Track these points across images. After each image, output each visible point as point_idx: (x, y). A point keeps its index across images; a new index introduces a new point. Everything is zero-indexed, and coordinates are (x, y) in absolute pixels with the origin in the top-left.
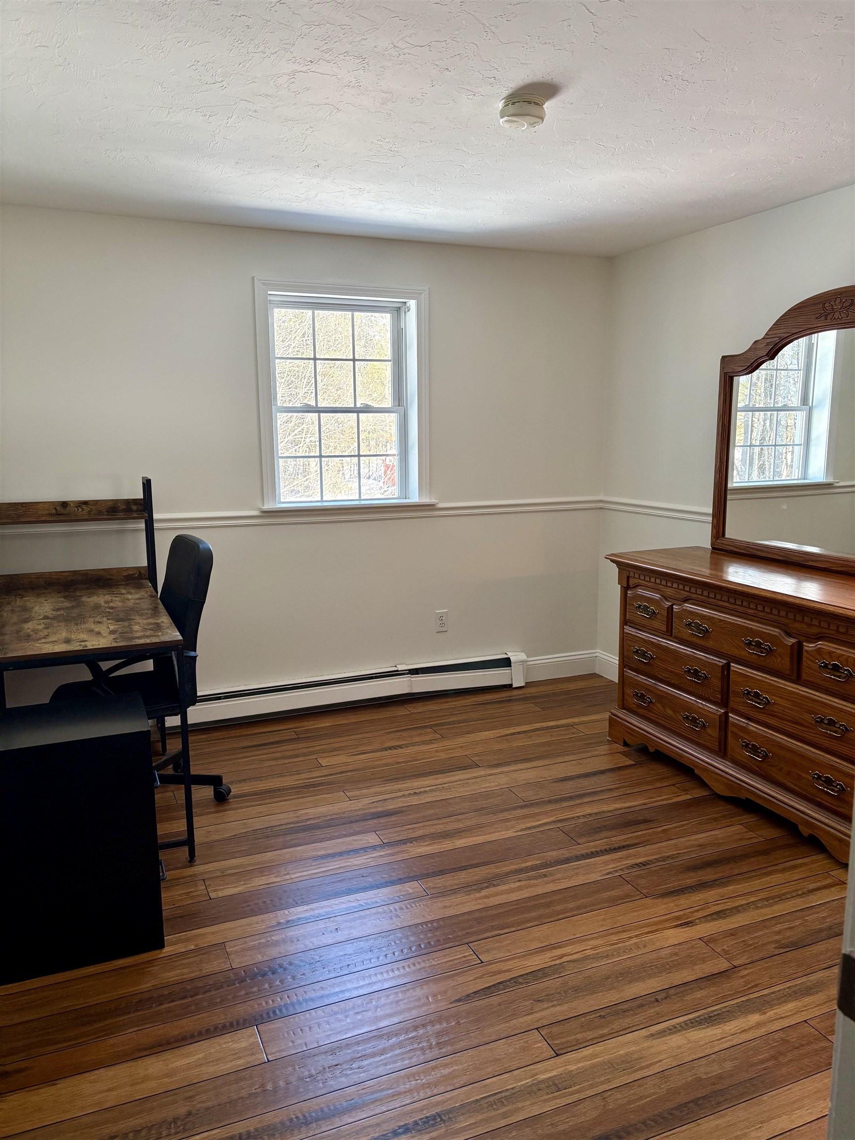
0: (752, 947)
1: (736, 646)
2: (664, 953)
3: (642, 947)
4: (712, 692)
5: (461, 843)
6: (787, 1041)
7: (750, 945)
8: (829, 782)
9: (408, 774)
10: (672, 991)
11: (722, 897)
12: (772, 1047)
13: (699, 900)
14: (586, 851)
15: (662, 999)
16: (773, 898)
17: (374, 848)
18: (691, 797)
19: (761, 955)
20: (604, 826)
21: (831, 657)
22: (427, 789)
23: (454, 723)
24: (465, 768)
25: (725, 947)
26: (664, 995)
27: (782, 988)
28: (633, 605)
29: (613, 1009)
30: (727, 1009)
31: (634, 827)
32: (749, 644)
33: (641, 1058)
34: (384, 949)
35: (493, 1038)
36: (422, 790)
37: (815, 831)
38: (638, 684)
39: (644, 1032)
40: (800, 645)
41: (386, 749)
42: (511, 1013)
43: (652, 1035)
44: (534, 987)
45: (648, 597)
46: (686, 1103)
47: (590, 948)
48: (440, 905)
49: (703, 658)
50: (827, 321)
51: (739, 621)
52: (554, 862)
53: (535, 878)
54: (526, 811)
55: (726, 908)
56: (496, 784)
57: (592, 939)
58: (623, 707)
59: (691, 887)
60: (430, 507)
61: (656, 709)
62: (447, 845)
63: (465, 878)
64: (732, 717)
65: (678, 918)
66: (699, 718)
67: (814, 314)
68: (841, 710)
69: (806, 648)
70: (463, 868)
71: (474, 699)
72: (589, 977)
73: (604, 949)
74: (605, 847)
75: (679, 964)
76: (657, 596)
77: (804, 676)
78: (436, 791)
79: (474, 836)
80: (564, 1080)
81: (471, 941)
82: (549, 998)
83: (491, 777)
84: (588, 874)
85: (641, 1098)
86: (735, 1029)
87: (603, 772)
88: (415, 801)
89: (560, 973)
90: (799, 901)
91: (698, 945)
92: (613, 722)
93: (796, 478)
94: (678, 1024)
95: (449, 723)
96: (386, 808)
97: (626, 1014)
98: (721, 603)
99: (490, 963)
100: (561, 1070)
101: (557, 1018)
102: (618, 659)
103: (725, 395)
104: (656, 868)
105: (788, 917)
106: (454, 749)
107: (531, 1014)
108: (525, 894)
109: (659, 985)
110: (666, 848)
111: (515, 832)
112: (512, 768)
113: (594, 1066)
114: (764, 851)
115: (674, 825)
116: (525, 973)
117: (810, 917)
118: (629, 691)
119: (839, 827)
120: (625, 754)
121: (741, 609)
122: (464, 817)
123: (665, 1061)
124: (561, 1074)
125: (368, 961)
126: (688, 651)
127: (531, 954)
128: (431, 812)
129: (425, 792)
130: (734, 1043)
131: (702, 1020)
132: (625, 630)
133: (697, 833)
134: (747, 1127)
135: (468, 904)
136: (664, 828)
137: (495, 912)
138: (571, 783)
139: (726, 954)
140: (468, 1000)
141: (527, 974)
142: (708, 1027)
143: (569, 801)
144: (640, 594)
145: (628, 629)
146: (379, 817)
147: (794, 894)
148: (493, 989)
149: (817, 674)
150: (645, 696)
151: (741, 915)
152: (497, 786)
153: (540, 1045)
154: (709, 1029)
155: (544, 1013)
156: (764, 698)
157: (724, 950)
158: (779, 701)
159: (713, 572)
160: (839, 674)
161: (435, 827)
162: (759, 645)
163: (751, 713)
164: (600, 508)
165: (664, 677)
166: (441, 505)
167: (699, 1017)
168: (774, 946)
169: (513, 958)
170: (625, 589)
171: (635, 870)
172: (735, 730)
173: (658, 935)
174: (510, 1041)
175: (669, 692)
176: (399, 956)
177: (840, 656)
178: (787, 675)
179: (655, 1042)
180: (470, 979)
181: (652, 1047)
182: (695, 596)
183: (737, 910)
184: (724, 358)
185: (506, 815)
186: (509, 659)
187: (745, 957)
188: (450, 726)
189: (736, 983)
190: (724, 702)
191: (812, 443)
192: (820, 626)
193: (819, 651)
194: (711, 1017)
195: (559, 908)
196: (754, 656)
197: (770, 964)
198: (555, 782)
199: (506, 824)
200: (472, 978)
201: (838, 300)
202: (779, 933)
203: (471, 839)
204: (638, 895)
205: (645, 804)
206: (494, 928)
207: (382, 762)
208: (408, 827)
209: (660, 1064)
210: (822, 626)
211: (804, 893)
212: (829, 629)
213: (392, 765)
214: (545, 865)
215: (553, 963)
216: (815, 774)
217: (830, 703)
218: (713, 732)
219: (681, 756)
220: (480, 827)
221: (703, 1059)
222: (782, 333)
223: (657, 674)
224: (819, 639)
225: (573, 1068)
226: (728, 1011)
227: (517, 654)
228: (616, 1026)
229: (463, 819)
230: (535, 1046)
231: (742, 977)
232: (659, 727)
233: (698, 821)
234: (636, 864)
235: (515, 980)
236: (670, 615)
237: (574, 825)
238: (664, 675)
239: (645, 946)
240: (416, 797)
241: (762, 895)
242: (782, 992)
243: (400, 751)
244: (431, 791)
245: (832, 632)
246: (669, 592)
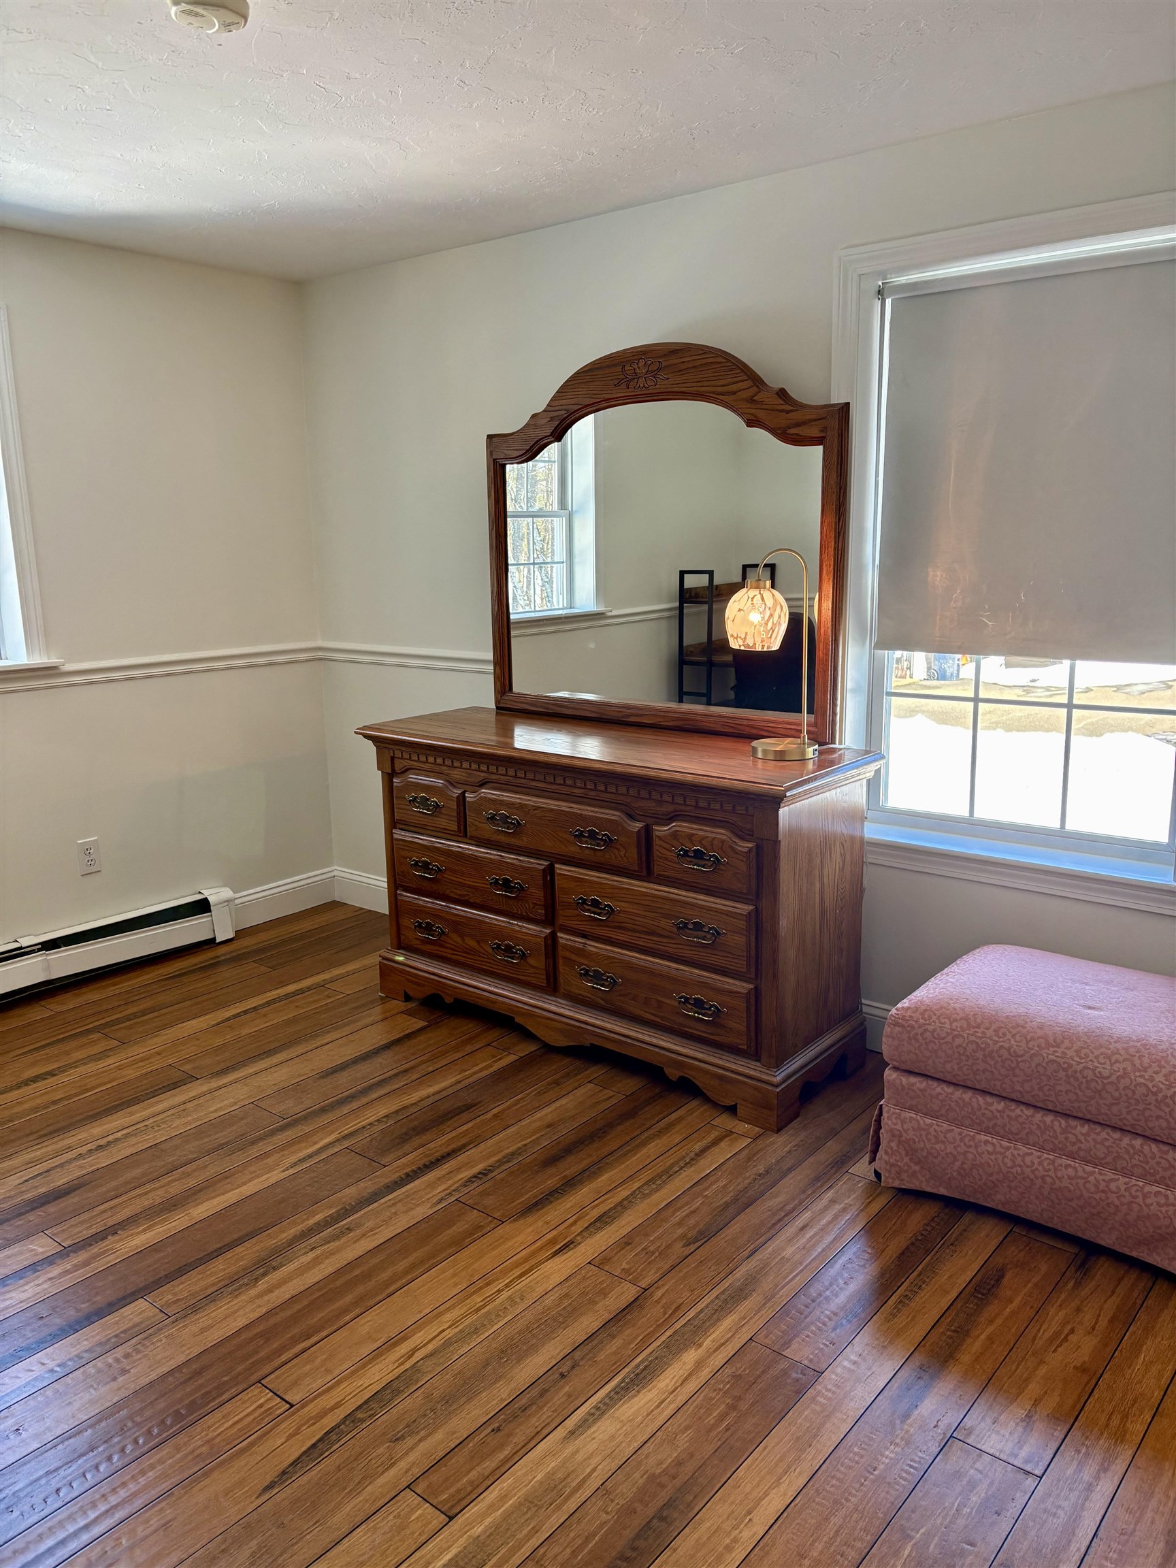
0: (657, 1254)
1: (561, 839)
2: (548, 1301)
3: (518, 1300)
4: (532, 907)
5: (202, 1210)
6: (740, 1376)
7: (653, 1253)
8: (699, 1004)
9: (78, 1118)
10: (577, 1355)
11: (599, 1193)
12: (725, 1393)
13: (572, 1207)
14: (398, 1174)
15: (569, 1372)
16: (659, 1176)
17: (50, 1261)
18: (517, 1058)
19: (670, 1263)
20: (414, 1129)
21: (692, 841)
22: (119, 1135)
23: (135, 1016)
24: (174, 1086)
25: (624, 1265)
26: (569, 1363)
27: (708, 1301)
28: (405, 798)
29: (508, 1412)
30: (654, 1355)
31: (455, 1119)
32: (580, 836)
33: (568, 1475)
34: (116, 1440)
35: (345, 1530)
36: (111, 1138)
37: (686, 1071)
38: (418, 911)
39: (560, 1433)
40: (648, 830)
41: (26, 1083)
42: (360, 1477)
43: (572, 1433)
44: (385, 1419)
45: (425, 785)
46: (648, 1523)
47: (448, 1324)
48: (194, 1328)
49: (514, 862)
50: (630, 390)
51: (563, 806)
52: (357, 1204)
53: (336, 1237)
54: (290, 1134)
55: (607, 1208)
56: (232, 1100)
57: (448, 1309)
58: (400, 946)
59: (556, 1191)
60: (49, 671)
61: (451, 942)
62: (178, 1222)
63: (224, 1269)
64: (562, 938)
65: (553, 1242)
66: (515, 946)
67: (612, 380)
68: (710, 909)
69: (657, 833)
70: (216, 1254)
71: (160, 972)
72: (459, 1373)
73: (469, 1321)
74: (422, 1162)
75: (575, 1309)
76: (439, 782)
77: (657, 870)
78: (135, 1135)
79: (219, 1195)
80: (470, 1556)
81: (264, 1375)
82: (412, 1428)
83: (221, 1091)
84: (411, 1209)
85: (587, 1539)
86: (673, 1383)
87: (387, 1047)
88: (103, 1159)
89: (417, 1382)
90: (689, 1171)
91: (590, 1274)
92: (387, 970)
93: (561, 606)
94: (600, 1402)
95: (128, 1018)
96: (52, 1186)
97: (529, 1412)
98: (534, 784)
99: (304, 1403)
100: (462, 1541)
101: (433, 1457)
102: (386, 880)
103: (497, 492)
104: (503, 1175)
105: (686, 1199)
106: (148, 1059)
107: (393, 1465)
108: (328, 1267)
109: (558, 1350)
110: (504, 1142)
111: (284, 1171)
112: (250, 1070)
113: (507, 1516)
114: (628, 1113)
115: (508, 1103)
116: (363, 1401)
117: (710, 1190)
118: (407, 922)
119: (716, 1061)
120: (408, 1013)
121: (564, 789)
122: (194, 1167)
123: (600, 1467)
124: (465, 1548)
125: (94, 1472)
126: (493, 854)
127: (364, 1366)
128: (136, 1172)
129: (117, 1140)
130: (679, 1403)
131: (628, 1384)
132: (395, 836)
133: (539, 1108)
134: (735, 1528)
135: (241, 1312)
136: (495, 1111)
137: (288, 1313)
138: (345, 1073)
139: (628, 1275)
140: (285, 1481)
141: (366, 1402)
142: (638, 1392)
143: (351, 1102)
144: (412, 782)
145: (399, 834)
146: (43, 1205)
147: (682, 1164)
148: (320, 1446)
149: (674, 865)
150: (433, 926)
151: (629, 1212)
152: (235, 1104)
153: (420, 1512)
154: (641, 1394)
155: (411, 1458)
156: (606, 906)
157: (623, 1269)
158: (627, 907)
159: (502, 739)
160: (703, 863)
161: (150, 1195)
162: (592, 835)
163: (587, 927)
164: (320, 658)
165: (460, 895)
166: (69, 667)
167: (623, 1380)
168: (682, 1244)
169: (339, 1383)
170: (389, 777)
171: (475, 1185)
172: (568, 954)
173: (535, 1275)
174: (372, 1524)
175: (468, 915)
176: (145, 1443)
177: (703, 839)
178: (634, 871)
179: (578, 1442)
180: (279, 1443)
181: (577, 1451)
182: (494, 777)
183: (622, 1207)
184: (490, 437)
185: (264, 1147)
186: (206, 899)
187: (653, 1272)
188: (132, 1022)
189: (653, 1312)
190: (549, 919)
191: (576, 560)
192: (673, 803)
193: (675, 835)
194: (638, 1374)
195: (385, 1276)
196: (587, 852)
197: (685, 1271)
198: (322, 1077)
199: (265, 1161)
200: (283, 1440)
201: (642, 363)
202: (680, 1224)
203: (215, 1201)
204: (491, 1222)
205: (459, 1082)
206: (294, 1341)
207: (26, 1106)
208: (102, 1207)
209: (595, 1474)
210: (676, 801)
211: (692, 1159)
212: (685, 805)
213: (46, 1107)
214: (346, 1212)
215: (402, 1368)
216: (681, 998)
217: (695, 901)
218: (537, 962)
219: (495, 1002)
220: (226, 1176)
221: (647, 1445)
222: (570, 404)
223: (448, 892)
224: (671, 820)
225: (478, 1530)
226: (657, 1358)
227: (217, 890)
228: (519, 1438)
229: (195, 1170)
230: (413, 1518)
231: (658, 1302)
232: (455, 966)
233: (536, 1089)
234: (475, 1177)
235: (351, 1419)
236: (462, 808)
237: (369, 1139)
238: (459, 892)
239: (522, 1298)
240: (101, 1154)
241: (645, 1177)
242: (710, 1306)
243: (51, 1081)
244: (126, 1136)
245: (689, 808)
246: (457, 774)
